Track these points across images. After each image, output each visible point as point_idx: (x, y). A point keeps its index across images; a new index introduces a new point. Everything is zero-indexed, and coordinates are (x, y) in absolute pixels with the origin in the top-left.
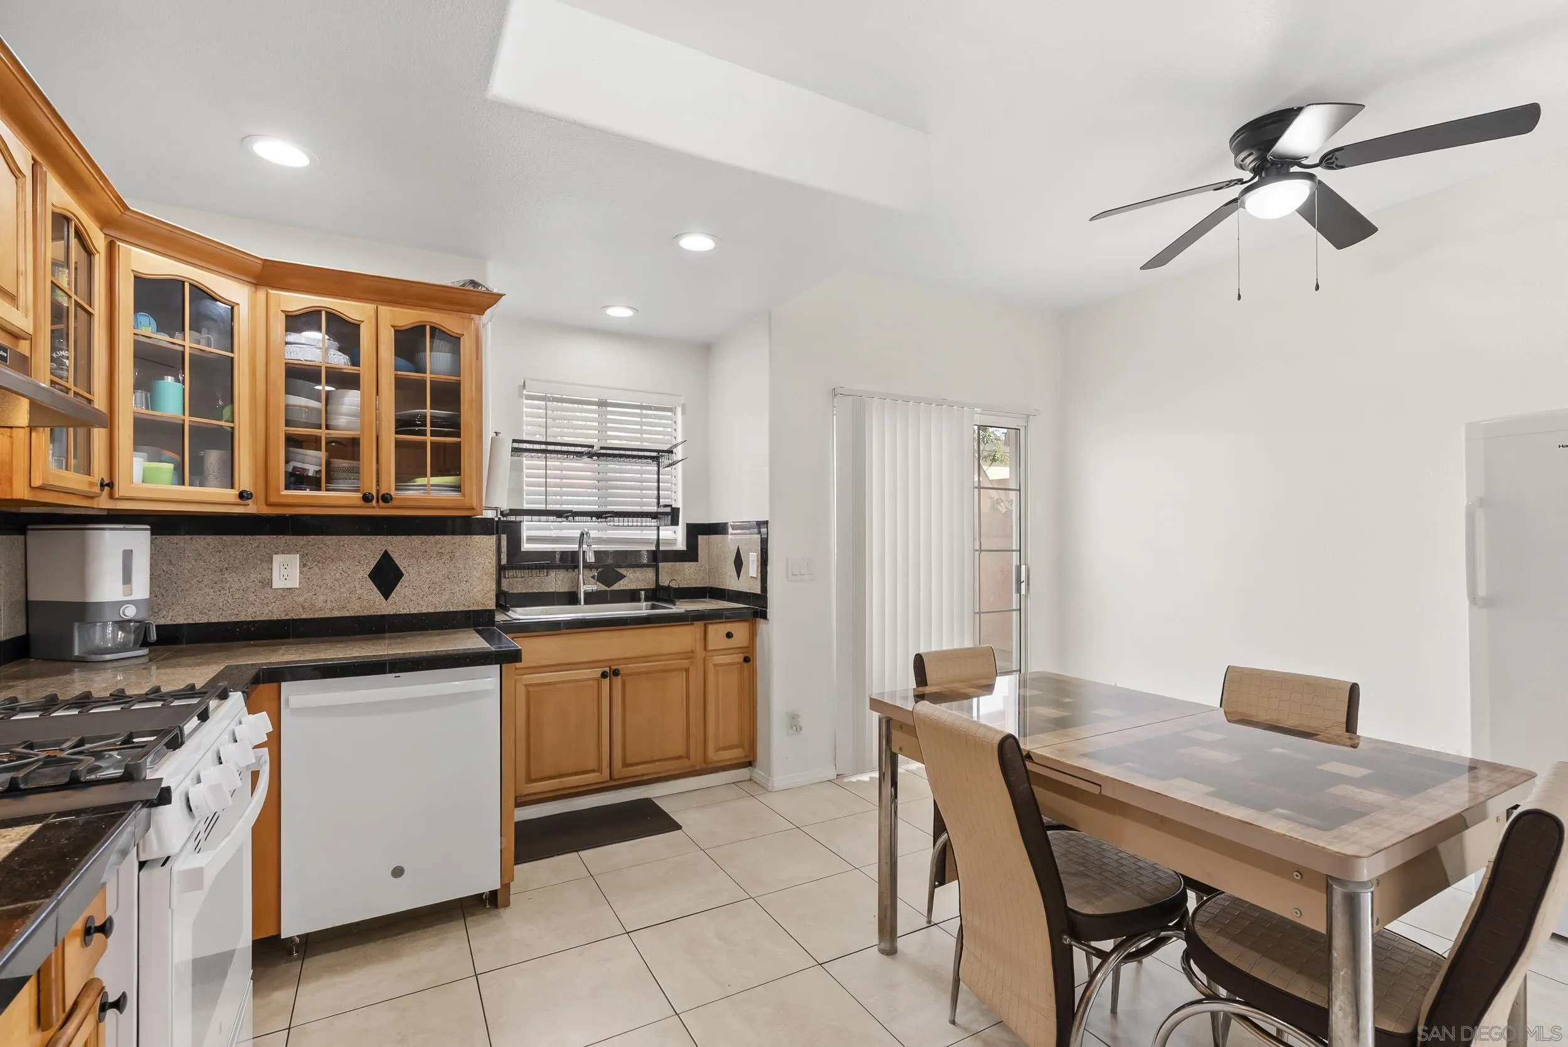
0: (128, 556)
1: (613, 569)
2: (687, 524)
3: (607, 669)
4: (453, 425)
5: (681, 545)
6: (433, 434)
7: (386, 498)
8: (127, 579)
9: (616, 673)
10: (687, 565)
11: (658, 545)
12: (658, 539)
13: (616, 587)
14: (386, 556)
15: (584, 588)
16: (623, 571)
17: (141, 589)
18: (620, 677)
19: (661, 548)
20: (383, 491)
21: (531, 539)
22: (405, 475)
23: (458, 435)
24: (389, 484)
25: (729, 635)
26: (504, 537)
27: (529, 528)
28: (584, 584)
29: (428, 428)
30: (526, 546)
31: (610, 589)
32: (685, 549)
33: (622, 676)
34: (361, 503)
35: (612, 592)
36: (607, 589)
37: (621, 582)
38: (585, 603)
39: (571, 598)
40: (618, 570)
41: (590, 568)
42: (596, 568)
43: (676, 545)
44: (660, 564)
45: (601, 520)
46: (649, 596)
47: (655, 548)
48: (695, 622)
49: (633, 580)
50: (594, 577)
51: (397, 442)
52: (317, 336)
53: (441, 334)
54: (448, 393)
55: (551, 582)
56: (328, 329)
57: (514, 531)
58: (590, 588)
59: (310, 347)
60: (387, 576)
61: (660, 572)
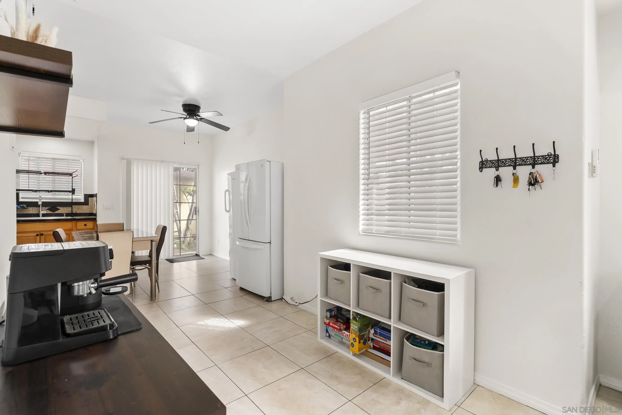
1: (55, 207)
2: (84, 194)
3: (39, 234)
5: (82, 200)
9: (42, 235)
10: (84, 206)
12: (72, 199)
13: (56, 212)
15: (42, 212)
16: (59, 208)
18: (43, 236)
19: (73, 201)
25: (85, 225)
27: (22, 195)
28: (42, 211)
31: (54, 213)
32: (84, 201)
33: (44, 236)
36: (53, 213)
37: (58, 211)
38: (42, 216)
39: (38, 215)
40: (57, 207)
41: (46, 207)
42: (48, 206)
43: (79, 200)
44: (73, 206)
45: (50, 193)
46: (67, 215)
47: (71, 201)
48: (73, 221)
49: (63, 210)
50: (48, 209)
55: (30, 210)
57: (18, 195)
58: (46, 212)
61: (73, 208)
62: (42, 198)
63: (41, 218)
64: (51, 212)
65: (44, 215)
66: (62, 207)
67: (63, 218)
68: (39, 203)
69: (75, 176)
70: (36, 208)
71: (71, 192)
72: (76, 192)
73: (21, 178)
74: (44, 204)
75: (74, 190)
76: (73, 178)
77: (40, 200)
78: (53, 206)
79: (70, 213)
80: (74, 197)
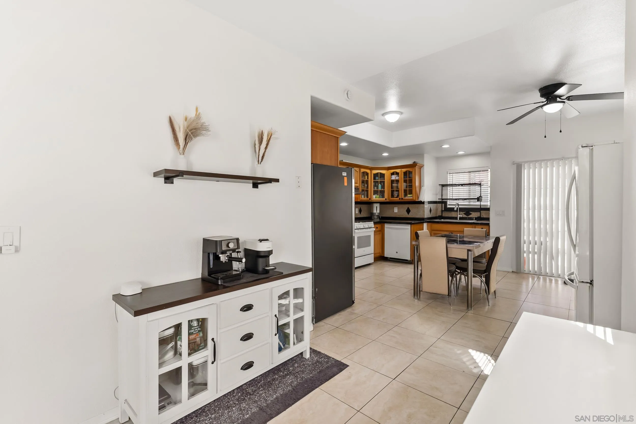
0: (377, 207)
4: (411, 186)
6: (409, 188)
7: (402, 199)
8: (377, 210)
12: (480, 205)
13: (469, 216)
14: (408, 208)
16: (471, 212)
17: (378, 211)
19: (482, 207)
20: (402, 198)
21: (449, 205)
22: (406, 195)
23: (412, 188)
26: (443, 205)
27: (449, 202)
28: (459, 215)
30: (448, 206)
34: (399, 199)
35: (469, 217)
36: (467, 217)
37: (471, 215)
38: (459, 219)
39: (456, 218)
40: (470, 212)
42: (464, 211)
43: (486, 206)
44: (481, 211)
46: (476, 219)
47: (480, 207)
48: (473, 225)
49: (474, 215)
50: (464, 214)
51: (404, 190)
52: (394, 176)
53: (410, 172)
54: (411, 181)
55: (453, 214)
56: (396, 175)
57: (445, 203)
58: (462, 216)
59: (394, 177)
60: (408, 211)
61: (481, 213)
64: (465, 216)
65: (461, 218)
66: (473, 212)
67: (474, 221)
68: (455, 209)
69: (483, 185)
70: (456, 213)
71: (479, 199)
72: (483, 199)
73: (449, 190)
74: (461, 210)
75: (480, 198)
76: (482, 187)
77: (456, 206)
78: (467, 211)
79: (478, 217)
80: (482, 203)
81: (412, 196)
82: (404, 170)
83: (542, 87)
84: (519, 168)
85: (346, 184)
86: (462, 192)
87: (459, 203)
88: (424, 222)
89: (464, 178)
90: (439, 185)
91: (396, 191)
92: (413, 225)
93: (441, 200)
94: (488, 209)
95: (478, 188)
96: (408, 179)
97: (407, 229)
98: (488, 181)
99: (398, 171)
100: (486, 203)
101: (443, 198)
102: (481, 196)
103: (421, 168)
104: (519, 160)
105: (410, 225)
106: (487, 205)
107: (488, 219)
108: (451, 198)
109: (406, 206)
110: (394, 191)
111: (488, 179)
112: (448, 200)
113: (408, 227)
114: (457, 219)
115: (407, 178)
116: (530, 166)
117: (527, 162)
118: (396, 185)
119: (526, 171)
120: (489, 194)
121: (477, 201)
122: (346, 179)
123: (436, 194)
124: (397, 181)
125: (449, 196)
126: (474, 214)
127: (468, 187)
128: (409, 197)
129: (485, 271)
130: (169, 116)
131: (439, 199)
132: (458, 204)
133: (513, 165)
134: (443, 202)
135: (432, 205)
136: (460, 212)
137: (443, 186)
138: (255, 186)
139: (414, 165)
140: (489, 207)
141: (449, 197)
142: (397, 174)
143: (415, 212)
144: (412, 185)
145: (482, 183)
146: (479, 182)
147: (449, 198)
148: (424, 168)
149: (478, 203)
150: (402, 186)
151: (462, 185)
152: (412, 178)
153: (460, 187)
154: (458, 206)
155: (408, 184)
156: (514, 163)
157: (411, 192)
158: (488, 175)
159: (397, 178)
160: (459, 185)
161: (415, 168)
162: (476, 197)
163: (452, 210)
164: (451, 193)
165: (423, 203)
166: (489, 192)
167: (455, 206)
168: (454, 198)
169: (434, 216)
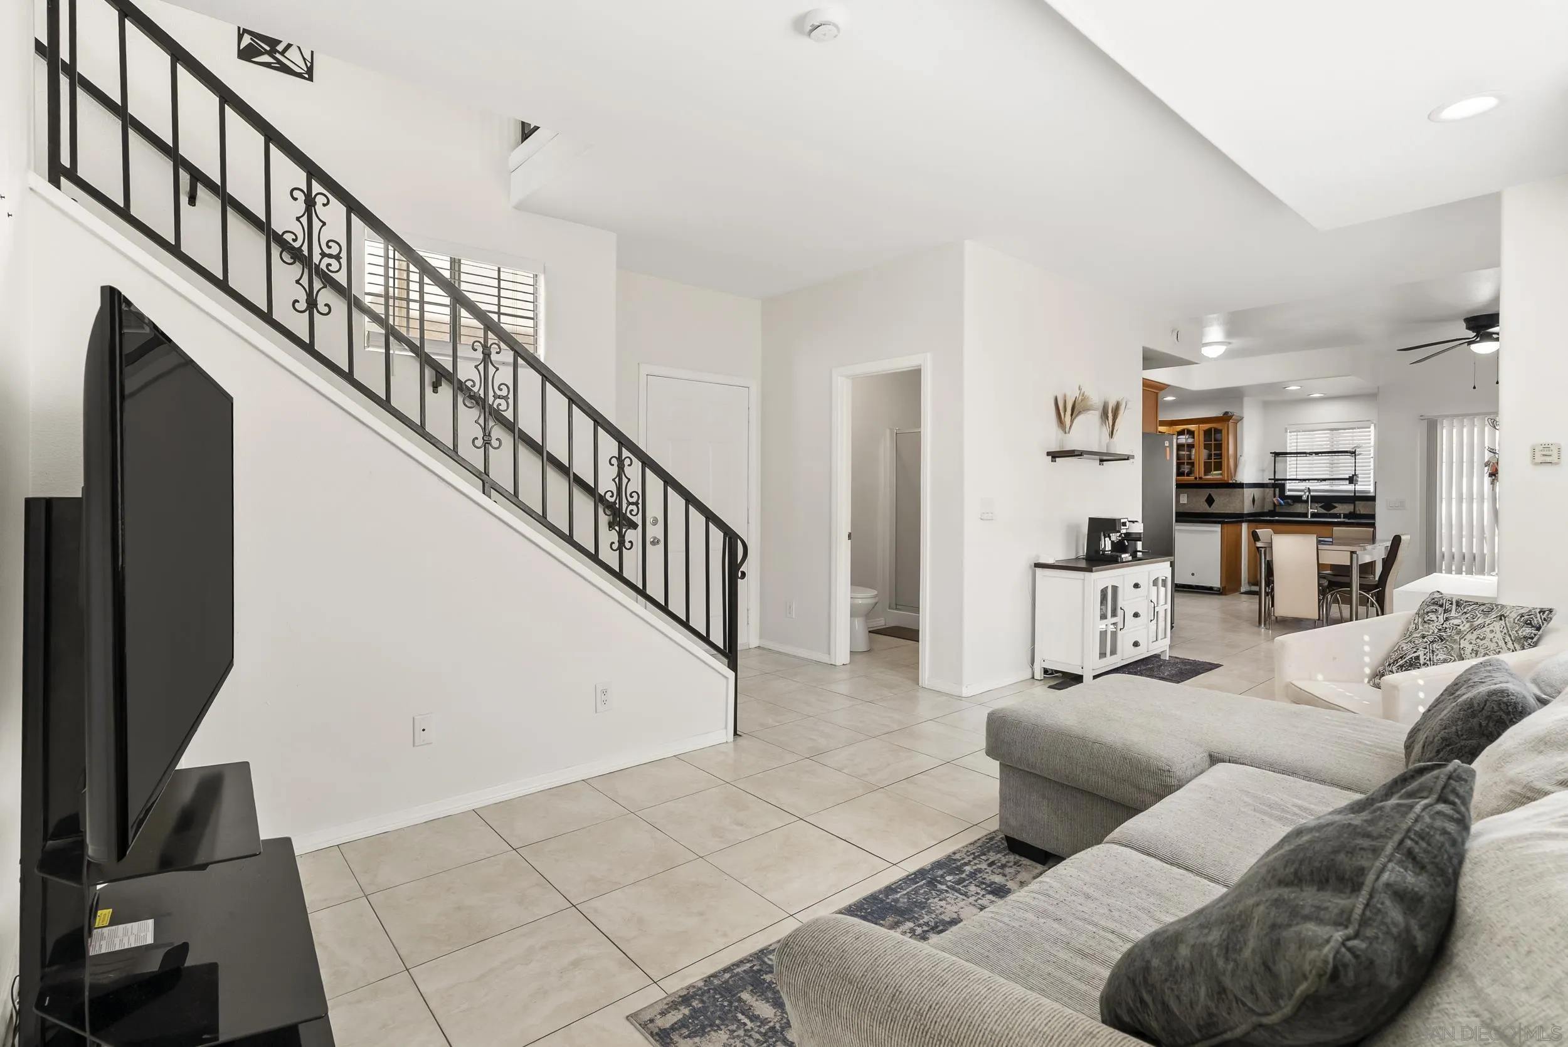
1: (1330, 504)
4: (1220, 456)
5: (1372, 492)
6: (1214, 459)
7: (1201, 478)
11: (1355, 494)
12: (1353, 490)
13: (1332, 512)
14: (1210, 495)
15: (1310, 511)
16: (1335, 504)
19: (1357, 495)
20: (1200, 476)
21: (1290, 490)
22: (1207, 471)
23: (1221, 458)
24: (1202, 474)
26: (1277, 490)
27: (1289, 486)
28: (1311, 509)
29: (1213, 457)
30: (1288, 493)
31: (1328, 512)
34: (1194, 480)
35: (1331, 514)
36: (1326, 512)
37: (1335, 509)
38: (1312, 517)
39: (1305, 515)
40: (1333, 504)
41: (1317, 502)
42: (1321, 502)
43: (1367, 493)
44: (1357, 502)
45: (1324, 483)
46: (1346, 516)
47: (1353, 494)
49: (1342, 509)
50: (1320, 507)
51: (1205, 462)
52: (1184, 437)
53: (1218, 431)
54: (1219, 447)
55: (1299, 508)
56: (1187, 434)
57: (1282, 487)
58: (1316, 511)
59: (1183, 439)
60: (1210, 501)
61: (1356, 506)
62: (1309, 490)
63: (1309, 518)
64: (1323, 511)
65: (1313, 515)
66: (1340, 504)
67: (1342, 520)
68: (1304, 498)
69: (1359, 455)
70: (1304, 505)
71: (1352, 480)
72: (1359, 479)
73: (1288, 463)
74: (1315, 499)
75: (1355, 477)
76: (1357, 457)
77: (1305, 493)
78: (1327, 502)
79: (1350, 513)
80: (1358, 488)
81: (1221, 474)
82: (1206, 426)
83: (1469, 316)
84: (1432, 427)
85: (1168, 458)
86: (1319, 467)
87: (1311, 488)
88: (1242, 522)
89: (1321, 441)
90: (1271, 453)
91: (1188, 464)
92: (1225, 525)
93: (1273, 481)
94: (1372, 499)
95: (1348, 459)
96: (1213, 442)
97: (1216, 531)
98: (1370, 447)
99: (1192, 427)
100: (1365, 486)
101: (1276, 478)
102: (1355, 475)
103: (1237, 423)
104: (1431, 413)
105: (1220, 525)
106: (1369, 492)
107: (1373, 517)
108: (1294, 477)
109: (1206, 492)
110: (1183, 463)
111: (1370, 443)
112: (1288, 482)
113: (1217, 528)
114: (1307, 517)
115: (1211, 441)
116: (1453, 423)
117: (1447, 416)
118: (1187, 453)
119: (1445, 431)
120: (1372, 472)
121: (1350, 483)
122: (1168, 449)
123: (1263, 471)
124: (1190, 446)
125: (1288, 474)
126: (1341, 507)
127: (1328, 457)
128: (1215, 475)
129: (1376, 587)
130: (1055, 395)
131: (1269, 479)
132: (1309, 488)
133: (1422, 421)
134: (1278, 485)
135: (1257, 492)
136: (1312, 504)
137: (1277, 454)
138: (1102, 461)
139: (1226, 418)
140: (1373, 494)
141: (1290, 476)
142: (1191, 433)
143: (1223, 503)
144: (1221, 453)
145: (1357, 450)
146: (1353, 448)
147: (1288, 478)
148: (1242, 423)
149: (1351, 487)
150: (1200, 455)
151: (1317, 453)
152: (1221, 440)
153: (1314, 457)
154: (1309, 493)
155: (1213, 452)
156: (1421, 418)
157: (1219, 466)
158: (1370, 435)
159: (1190, 441)
160: (1311, 454)
161: (1227, 423)
162: (1347, 477)
163: (1297, 499)
164: (1292, 469)
165: (1241, 486)
166: (1372, 467)
167: (1303, 493)
168: (1299, 477)
169: (1259, 510)
